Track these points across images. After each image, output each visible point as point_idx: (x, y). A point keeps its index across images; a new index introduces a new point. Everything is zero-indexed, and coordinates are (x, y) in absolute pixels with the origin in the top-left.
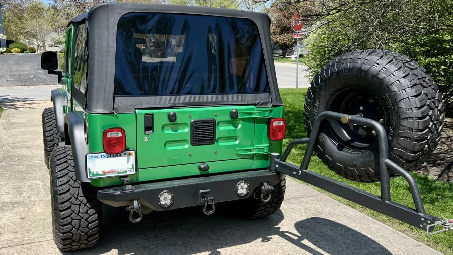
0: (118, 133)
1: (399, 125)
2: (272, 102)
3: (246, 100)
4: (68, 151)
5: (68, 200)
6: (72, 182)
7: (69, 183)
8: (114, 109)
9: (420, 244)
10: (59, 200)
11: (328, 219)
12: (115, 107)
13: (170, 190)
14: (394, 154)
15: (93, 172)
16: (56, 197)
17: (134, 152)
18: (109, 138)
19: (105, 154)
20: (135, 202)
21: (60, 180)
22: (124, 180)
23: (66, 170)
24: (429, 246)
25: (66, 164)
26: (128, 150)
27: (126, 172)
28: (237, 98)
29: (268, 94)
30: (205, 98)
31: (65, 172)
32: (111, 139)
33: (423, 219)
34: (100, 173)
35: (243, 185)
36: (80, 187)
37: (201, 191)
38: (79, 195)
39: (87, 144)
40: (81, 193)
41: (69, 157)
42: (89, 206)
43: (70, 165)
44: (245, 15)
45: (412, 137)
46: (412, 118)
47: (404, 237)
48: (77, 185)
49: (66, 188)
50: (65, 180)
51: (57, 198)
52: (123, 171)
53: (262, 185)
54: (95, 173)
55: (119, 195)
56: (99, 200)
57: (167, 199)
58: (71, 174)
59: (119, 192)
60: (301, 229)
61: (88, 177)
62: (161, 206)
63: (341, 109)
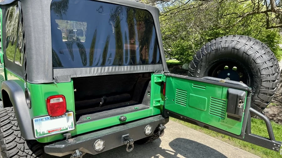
0: (59, 99)
1: (260, 85)
2: (163, 71)
3: (149, 69)
4: (9, 113)
5: (16, 154)
6: (17, 139)
7: (15, 140)
8: (53, 79)
9: (237, 148)
10: (7, 155)
11: (185, 138)
12: (54, 77)
13: (101, 138)
14: (254, 104)
15: (40, 132)
16: (4, 153)
17: (72, 112)
18: (52, 104)
19: (49, 116)
20: (77, 151)
21: (7, 138)
22: (66, 135)
23: (10, 130)
24: (241, 148)
25: (10, 124)
26: (67, 111)
27: (67, 129)
28: (143, 67)
29: (161, 65)
30: (123, 69)
31: (10, 131)
32: (54, 104)
33: (275, 144)
34: (46, 132)
35: (148, 128)
36: (26, 142)
37: (123, 136)
38: (25, 148)
39: (30, 108)
40: (27, 147)
41: (11, 118)
42: (35, 156)
43: (14, 125)
44: (145, 8)
45: (268, 93)
46: (270, 81)
47: (227, 145)
48: (22, 141)
49: (12, 144)
50: (11, 138)
51: (6, 154)
52: (64, 128)
53: (159, 126)
54: (41, 133)
55: (64, 148)
56: (47, 153)
57: (100, 145)
58: (16, 133)
59: (63, 146)
60: (173, 146)
61: (36, 137)
62: (96, 151)
63: (212, 74)
